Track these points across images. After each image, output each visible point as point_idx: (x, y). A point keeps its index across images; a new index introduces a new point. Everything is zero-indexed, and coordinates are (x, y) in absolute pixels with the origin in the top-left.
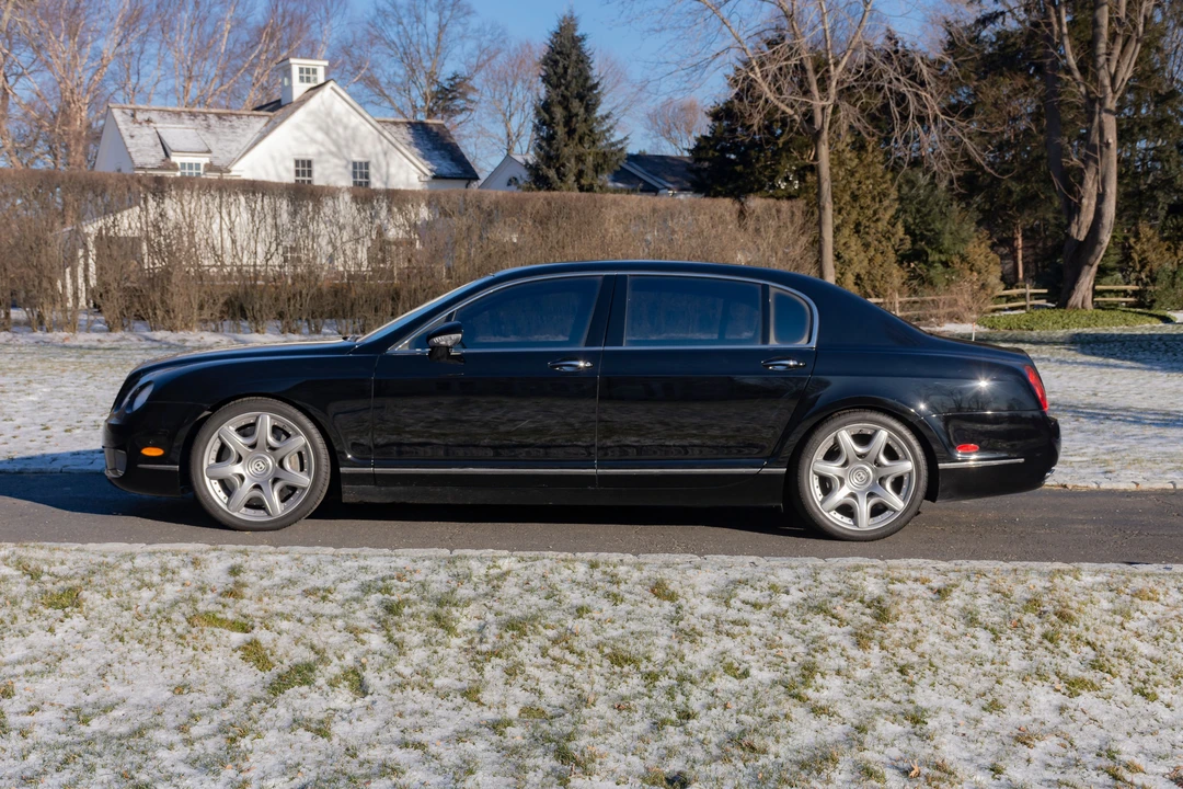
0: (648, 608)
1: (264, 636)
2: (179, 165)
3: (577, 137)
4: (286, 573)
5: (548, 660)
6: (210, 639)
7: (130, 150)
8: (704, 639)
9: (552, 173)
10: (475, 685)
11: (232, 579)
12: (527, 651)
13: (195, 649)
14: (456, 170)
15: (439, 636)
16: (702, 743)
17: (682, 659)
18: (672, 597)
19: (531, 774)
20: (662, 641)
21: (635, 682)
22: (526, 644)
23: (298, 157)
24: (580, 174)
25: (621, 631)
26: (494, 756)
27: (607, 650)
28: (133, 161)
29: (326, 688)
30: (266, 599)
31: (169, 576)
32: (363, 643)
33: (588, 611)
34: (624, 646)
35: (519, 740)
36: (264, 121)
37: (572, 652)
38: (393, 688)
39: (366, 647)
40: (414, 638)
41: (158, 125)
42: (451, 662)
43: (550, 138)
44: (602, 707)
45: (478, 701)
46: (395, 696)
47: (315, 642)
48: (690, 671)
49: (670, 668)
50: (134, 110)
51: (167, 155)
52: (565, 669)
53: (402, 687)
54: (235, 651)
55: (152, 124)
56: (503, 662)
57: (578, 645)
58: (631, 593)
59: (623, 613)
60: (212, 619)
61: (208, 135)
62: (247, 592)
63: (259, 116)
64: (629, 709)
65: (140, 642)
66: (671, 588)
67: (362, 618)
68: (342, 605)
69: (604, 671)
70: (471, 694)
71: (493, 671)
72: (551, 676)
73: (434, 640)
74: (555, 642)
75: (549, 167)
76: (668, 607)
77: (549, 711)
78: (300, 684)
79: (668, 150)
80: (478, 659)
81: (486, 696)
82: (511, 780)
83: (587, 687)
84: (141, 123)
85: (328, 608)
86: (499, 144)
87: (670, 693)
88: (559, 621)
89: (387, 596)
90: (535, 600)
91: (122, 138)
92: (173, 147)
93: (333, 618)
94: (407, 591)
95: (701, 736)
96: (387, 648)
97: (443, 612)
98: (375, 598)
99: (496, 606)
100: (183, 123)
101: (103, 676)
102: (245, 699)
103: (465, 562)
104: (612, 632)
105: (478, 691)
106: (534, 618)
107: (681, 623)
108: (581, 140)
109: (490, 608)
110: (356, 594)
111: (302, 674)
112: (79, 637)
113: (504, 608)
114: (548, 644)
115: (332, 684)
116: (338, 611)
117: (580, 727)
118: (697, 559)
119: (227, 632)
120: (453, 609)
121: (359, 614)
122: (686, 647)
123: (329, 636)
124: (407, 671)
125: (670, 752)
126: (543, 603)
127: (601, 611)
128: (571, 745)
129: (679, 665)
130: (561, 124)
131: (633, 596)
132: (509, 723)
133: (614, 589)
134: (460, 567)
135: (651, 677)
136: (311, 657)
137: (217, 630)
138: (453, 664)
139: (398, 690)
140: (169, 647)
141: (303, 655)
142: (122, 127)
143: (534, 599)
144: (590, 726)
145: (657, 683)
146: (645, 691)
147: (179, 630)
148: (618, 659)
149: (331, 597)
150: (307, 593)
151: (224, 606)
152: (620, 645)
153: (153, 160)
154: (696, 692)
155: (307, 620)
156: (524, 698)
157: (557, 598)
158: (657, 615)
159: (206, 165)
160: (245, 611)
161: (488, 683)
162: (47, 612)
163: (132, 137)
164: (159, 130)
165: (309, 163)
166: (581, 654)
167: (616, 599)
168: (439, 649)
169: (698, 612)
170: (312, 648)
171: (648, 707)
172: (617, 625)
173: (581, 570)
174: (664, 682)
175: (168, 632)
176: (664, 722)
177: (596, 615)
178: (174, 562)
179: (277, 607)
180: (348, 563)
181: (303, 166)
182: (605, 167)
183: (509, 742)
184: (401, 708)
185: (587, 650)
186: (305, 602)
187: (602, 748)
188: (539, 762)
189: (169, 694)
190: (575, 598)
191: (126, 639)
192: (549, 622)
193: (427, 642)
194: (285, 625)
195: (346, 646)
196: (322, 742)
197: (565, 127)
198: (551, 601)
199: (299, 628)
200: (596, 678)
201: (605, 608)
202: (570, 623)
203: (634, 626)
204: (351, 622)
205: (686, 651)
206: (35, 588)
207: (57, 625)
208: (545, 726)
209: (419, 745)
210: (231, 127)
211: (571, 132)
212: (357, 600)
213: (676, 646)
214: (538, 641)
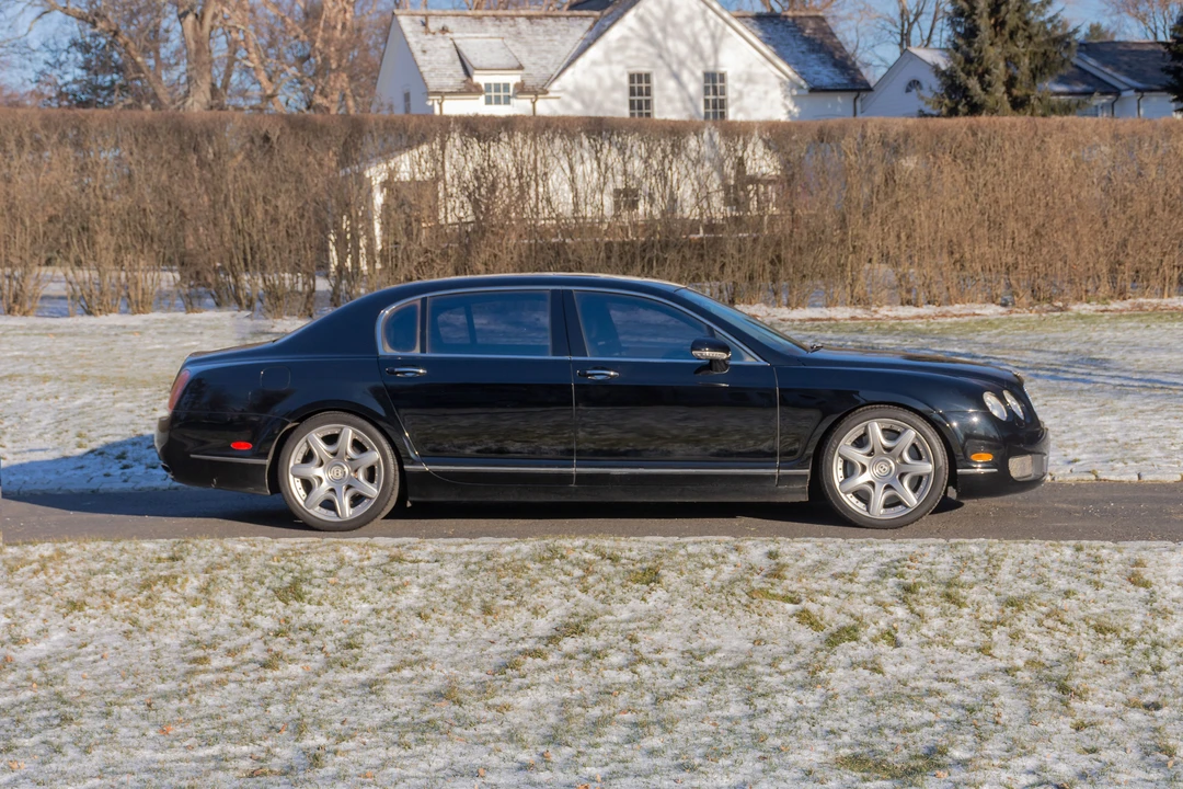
0: (1125, 592)
1: (813, 608)
2: (483, 86)
3: (1006, 32)
4: (816, 557)
5: (1043, 629)
6: (769, 608)
7: (422, 69)
8: (1174, 617)
9: (973, 83)
10: (988, 644)
11: (773, 562)
12: (1025, 622)
13: (760, 615)
14: (841, 80)
15: (952, 609)
16: (1172, 685)
17: (1155, 631)
18: (1146, 585)
19: (1040, 699)
20: (1139, 617)
21: (1116, 646)
22: (1024, 617)
23: (633, 70)
24: (1011, 83)
25: (1103, 609)
26: (1010, 688)
27: (1092, 623)
28: (426, 84)
29: (870, 643)
30: (804, 580)
31: (720, 559)
32: (891, 614)
33: (1074, 594)
34: (1107, 620)
35: (1027, 679)
36: (588, 23)
37: (1063, 623)
38: (922, 645)
39: (894, 616)
40: (932, 611)
41: (455, 35)
42: (964, 629)
43: (971, 33)
44: (1090, 661)
45: (990, 655)
46: (924, 650)
47: (853, 611)
48: (1162, 639)
49: (1145, 636)
50: (426, 16)
51: (468, 74)
52: (1058, 635)
53: (929, 644)
54: (791, 617)
55: (448, 35)
56: (1007, 629)
57: (1068, 618)
58: (1110, 581)
59: (1103, 596)
60: (765, 593)
61: (518, 46)
62: (789, 574)
63: (581, 16)
64: (1112, 663)
65: (716, 609)
66: (1146, 577)
67: (884, 595)
68: (867, 586)
69: (1091, 637)
70: (984, 650)
71: (999, 635)
72: (1047, 640)
73: (948, 613)
74: (1048, 616)
75: (968, 74)
76: (1142, 592)
77: (1048, 663)
78: (849, 640)
79: (1132, 31)
80: (986, 627)
81: (996, 652)
82: (1025, 702)
83: (1077, 649)
84: (434, 34)
85: (856, 588)
86: (890, 27)
87: (1146, 654)
88: (1050, 600)
89: (902, 580)
90: (1027, 586)
91: (412, 54)
92: (476, 63)
93: (862, 595)
94: (918, 576)
95: (1170, 682)
96: (912, 618)
97: (952, 590)
98: (891, 581)
99: (996, 588)
100: (486, 31)
101: (697, 632)
102: (810, 649)
103: (965, 548)
104: (1096, 610)
105: (990, 648)
106: (1028, 598)
107: (1155, 605)
108: (1012, 34)
109: (991, 590)
110: (875, 578)
111: (850, 633)
112: (666, 605)
113: (1002, 590)
114: (1043, 617)
115: (874, 641)
116: (865, 590)
117: (1074, 673)
118: (1171, 544)
119: (781, 604)
120: (960, 590)
121: (882, 593)
122: (1159, 622)
123: (864, 608)
124: (931, 634)
125: (1146, 691)
126: (1034, 587)
127: (1085, 594)
128: (1069, 683)
129: (1153, 635)
130: (985, 15)
131: (1112, 584)
132: (1018, 670)
133: (1095, 577)
134: (961, 551)
135: (1129, 642)
136: (852, 622)
137: (773, 602)
138: (966, 630)
139: (926, 646)
140: (738, 613)
141: (844, 621)
142: (411, 39)
143: (1026, 584)
144: (1082, 672)
145: (1135, 647)
146: (1125, 652)
147: (743, 601)
148: (1100, 629)
149: (856, 580)
150: (835, 576)
151: (772, 584)
152: (1103, 619)
153: (451, 82)
154: (1167, 654)
155: (842, 596)
156: (1026, 654)
157: (1046, 584)
158: (1133, 598)
159: (516, 85)
160: (790, 588)
161: (996, 643)
162: (636, 586)
163: (424, 52)
164: (457, 42)
165: (648, 77)
166: (1071, 625)
167: (1097, 585)
168: (953, 619)
169: (1168, 597)
170: (852, 616)
171: (1127, 663)
172: (1099, 605)
173: (1068, 553)
174: (1140, 646)
175: (735, 602)
176: (1141, 672)
177: (1081, 597)
178: (719, 549)
179: (815, 586)
180: (865, 549)
181: (640, 81)
182: (1046, 71)
183: (1019, 680)
184: (932, 658)
185: (1075, 622)
186: (836, 583)
187: (1093, 686)
188: (1045, 692)
189: (751, 645)
190: (1062, 583)
191: (704, 606)
192: (1041, 601)
193: (943, 614)
194: (825, 599)
195: (877, 615)
196: (878, 676)
197: (990, 18)
198: (1041, 586)
199: (838, 603)
200: (1085, 643)
201: (1088, 592)
202: (1059, 602)
203: (1113, 606)
204: (878, 598)
205: (1159, 625)
206: (619, 568)
207: (647, 596)
208: (1046, 672)
209: (952, 680)
210: (547, 32)
211: (999, 25)
212: (878, 582)
213: (1151, 621)
214: (1034, 615)
